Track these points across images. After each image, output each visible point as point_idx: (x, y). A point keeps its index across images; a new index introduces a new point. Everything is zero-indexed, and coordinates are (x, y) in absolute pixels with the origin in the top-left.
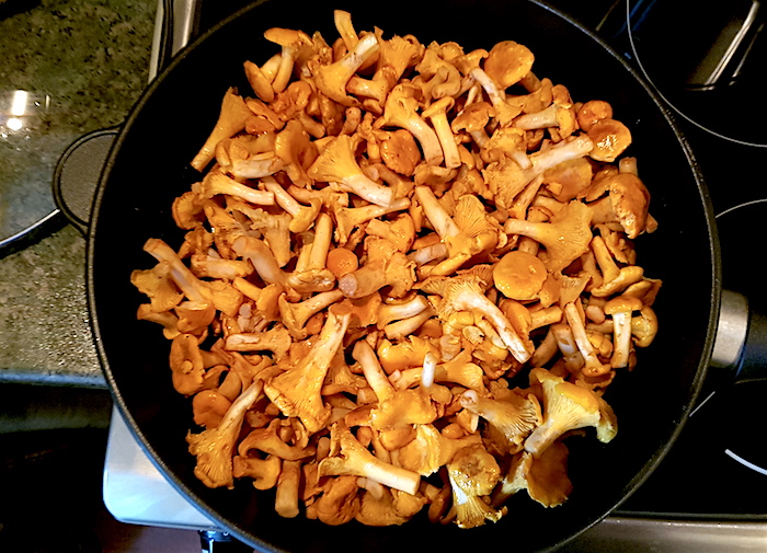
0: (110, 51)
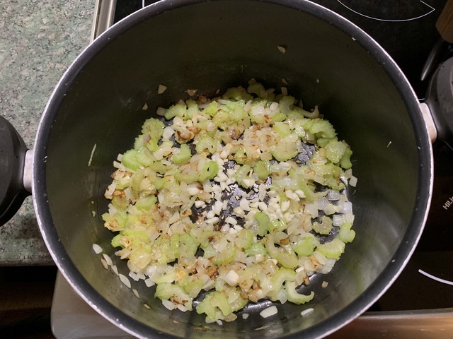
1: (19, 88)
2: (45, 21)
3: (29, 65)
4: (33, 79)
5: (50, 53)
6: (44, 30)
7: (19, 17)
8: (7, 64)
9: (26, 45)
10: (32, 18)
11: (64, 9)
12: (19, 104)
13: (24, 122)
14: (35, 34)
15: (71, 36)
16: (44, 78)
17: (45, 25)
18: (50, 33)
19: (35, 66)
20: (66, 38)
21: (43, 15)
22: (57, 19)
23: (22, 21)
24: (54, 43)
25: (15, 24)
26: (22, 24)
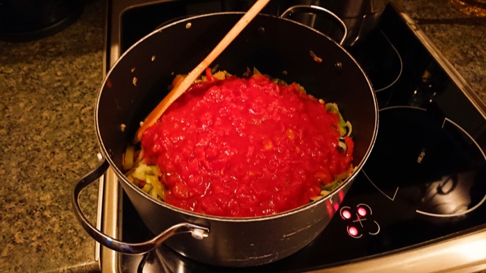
0: (82, 119)
1: (42, 127)
2: (59, 73)
3: (49, 107)
4: (53, 118)
6: (59, 81)
7: (35, 73)
8: (29, 109)
9: (44, 93)
10: (47, 72)
11: (75, 63)
12: (42, 140)
13: (49, 153)
14: (51, 84)
15: (85, 82)
16: (64, 116)
17: (58, 76)
18: (65, 81)
19: (54, 107)
20: (81, 84)
21: (57, 69)
22: (70, 71)
23: (38, 76)
24: (69, 89)
25: (32, 78)
26: (39, 78)
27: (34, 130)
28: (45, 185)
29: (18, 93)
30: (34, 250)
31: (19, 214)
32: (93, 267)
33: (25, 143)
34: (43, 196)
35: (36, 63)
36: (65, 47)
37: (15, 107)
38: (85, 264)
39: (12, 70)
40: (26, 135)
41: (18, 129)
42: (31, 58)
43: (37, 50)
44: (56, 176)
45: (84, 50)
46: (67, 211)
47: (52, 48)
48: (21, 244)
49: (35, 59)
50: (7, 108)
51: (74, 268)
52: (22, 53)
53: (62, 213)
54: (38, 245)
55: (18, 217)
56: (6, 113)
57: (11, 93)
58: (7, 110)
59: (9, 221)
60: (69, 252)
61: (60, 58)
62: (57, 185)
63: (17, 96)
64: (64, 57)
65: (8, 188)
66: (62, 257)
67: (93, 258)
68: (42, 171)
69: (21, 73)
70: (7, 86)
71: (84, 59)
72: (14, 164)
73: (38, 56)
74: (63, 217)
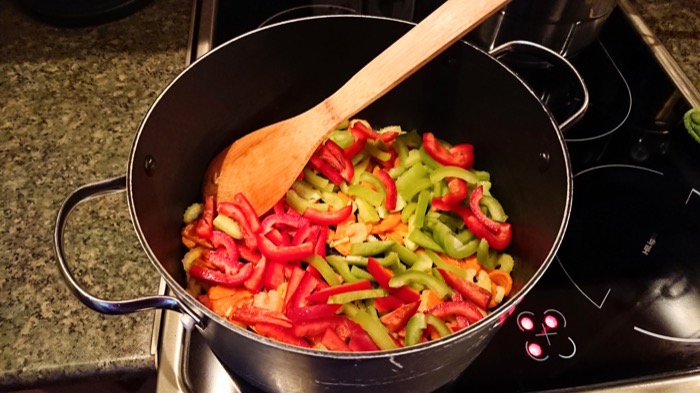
1: (90, 152)
2: (122, 77)
3: (104, 126)
4: (109, 141)
5: (131, 111)
6: (121, 88)
7: (88, 75)
8: (74, 125)
9: (98, 104)
10: (104, 74)
11: (146, 64)
14: (109, 92)
16: (124, 139)
17: (123, 82)
18: (129, 89)
19: (111, 126)
20: (151, 95)
21: (119, 71)
22: (138, 75)
23: (92, 79)
24: (135, 101)
25: (83, 82)
26: (92, 82)
27: (80, 157)
28: (89, 238)
29: (62, 101)
30: (66, 330)
31: (50, 276)
32: (146, 363)
33: (66, 175)
34: (84, 253)
35: (89, 59)
36: (133, 39)
37: (57, 120)
38: (134, 357)
39: (56, 69)
40: (67, 163)
41: (57, 154)
42: (84, 52)
43: (93, 41)
44: (105, 226)
45: (160, 46)
46: (117, 279)
47: (114, 39)
48: (49, 320)
49: (89, 53)
50: (44, 122)
51: (119, 362)
52: (73, 45)
53: (110, 280)
54: (72, 324)
55: (48, 282)
56: (42, 129)
57: (52, 101)
58: (44, 125)
59: (36, 284)
60: (114, 338)
61: (125, 55)
62: (105, 239)
63: (60, 106)
64: (130, 54)
65: (38, 238)
66: (103, 344)
67: (147, 350)
68: (85, 216)
69: (68, 73)
70: (48, 89)
71: (158, 59)
72: (47, 204)
73: (94, 50)
74: (110, 287)
